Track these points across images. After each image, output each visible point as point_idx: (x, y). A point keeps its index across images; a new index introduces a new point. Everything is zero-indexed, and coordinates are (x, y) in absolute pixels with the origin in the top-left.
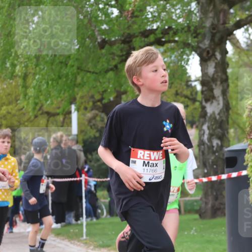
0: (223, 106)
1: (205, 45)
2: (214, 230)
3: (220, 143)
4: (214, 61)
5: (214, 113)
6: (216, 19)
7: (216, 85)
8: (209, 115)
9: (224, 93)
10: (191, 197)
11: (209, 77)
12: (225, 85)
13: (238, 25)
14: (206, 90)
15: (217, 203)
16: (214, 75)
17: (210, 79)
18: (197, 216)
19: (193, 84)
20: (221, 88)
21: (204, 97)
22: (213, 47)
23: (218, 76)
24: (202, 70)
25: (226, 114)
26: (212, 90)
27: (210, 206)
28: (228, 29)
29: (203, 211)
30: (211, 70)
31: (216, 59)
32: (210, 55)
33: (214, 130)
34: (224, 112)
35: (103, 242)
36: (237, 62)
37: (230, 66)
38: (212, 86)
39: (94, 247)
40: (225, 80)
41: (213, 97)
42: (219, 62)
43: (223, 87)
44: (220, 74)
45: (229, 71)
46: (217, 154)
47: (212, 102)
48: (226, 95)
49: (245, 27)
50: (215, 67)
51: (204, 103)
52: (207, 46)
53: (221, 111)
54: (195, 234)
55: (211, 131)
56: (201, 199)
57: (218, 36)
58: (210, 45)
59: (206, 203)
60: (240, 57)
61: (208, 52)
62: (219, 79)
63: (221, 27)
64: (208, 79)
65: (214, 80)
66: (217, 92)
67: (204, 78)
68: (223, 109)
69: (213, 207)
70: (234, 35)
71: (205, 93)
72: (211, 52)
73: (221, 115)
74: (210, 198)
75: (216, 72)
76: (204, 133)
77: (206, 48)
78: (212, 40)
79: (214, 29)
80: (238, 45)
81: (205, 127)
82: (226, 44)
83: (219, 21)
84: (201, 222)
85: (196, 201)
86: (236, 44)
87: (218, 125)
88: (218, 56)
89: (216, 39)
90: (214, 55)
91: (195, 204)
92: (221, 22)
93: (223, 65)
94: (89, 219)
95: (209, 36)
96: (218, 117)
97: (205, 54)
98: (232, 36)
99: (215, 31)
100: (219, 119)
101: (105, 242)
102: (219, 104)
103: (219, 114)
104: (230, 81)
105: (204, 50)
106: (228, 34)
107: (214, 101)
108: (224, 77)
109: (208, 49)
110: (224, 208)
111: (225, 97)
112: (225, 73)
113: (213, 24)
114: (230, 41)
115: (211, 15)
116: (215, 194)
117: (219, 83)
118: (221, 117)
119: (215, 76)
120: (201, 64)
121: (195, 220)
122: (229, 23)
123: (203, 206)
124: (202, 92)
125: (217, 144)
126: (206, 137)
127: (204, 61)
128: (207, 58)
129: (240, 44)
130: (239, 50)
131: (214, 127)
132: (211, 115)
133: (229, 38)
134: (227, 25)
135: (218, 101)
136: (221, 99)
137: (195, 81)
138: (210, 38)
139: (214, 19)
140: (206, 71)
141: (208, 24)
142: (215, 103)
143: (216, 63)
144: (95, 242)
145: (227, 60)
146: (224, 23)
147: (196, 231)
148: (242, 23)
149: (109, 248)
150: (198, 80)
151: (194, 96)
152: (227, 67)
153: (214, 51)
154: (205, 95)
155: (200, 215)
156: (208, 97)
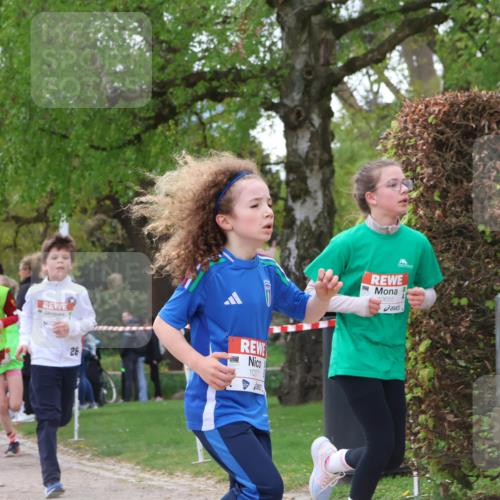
0: (323, 208)
1: (293, 100)
2: (304, 424)
4: (308, 128)
5: (307, 219)
6: (312, 55)
7: (312, 170)
8: (298, 223)
9: (326, 184)
11: (300, 157)
12: (327, 171)
13: (352, 67)
14: (294, 180)
15: (309, 377)
16: (308, 152)
17: (301, 161)
18: (275, 400)
20: (320, 176)
21: (291, 192)
22: (306, 104)
23: (315, 155)
24: (288, 145)
25: (328, 221)
26: (303, 179)
27: (297, 382)
28: (332, 74)
29: (286, 391)
30: (304, 145)
31: (313, 125)
32: (301, 119)
33: (306, 250)
34: (325, 218)
35: (108, 446)
36: (349, 132)
37: (337, 136)
38: (304, 172)
39: (93, 455)
40: (327, 162)
41: (307, 192)
42: (317, 132)
43: (324, 174)
44: (318, 152)
45: (335, 145)
47: (305, 201)
48: (329, 189)
49: (364, 70)
50: (311, 141)
51: (290, 203)
52: (296, 103)
53: (319, 215)
55: (302, 251)
56: (282, 370)
57: (316, 85)
58: (302, 101)
59: (291, 377)
60: (354, 122)
61: (299, 114)
62: (317, 161)
63: (322, 70)
64: (297, 160)
65: (308, 162)
66: (314, 182)
67: (291, 159)
68: (322, 212)
69: (302, 383)
70: (345, 84)
71: (293, 184)
72: (303, 114)
73: (320, 223)
74: (298, 368)
75: (311, 148)
76: (290, 254)
77: (296, 106)
78: (306, 92)
79: (309, 73)
80: (351, 101)
81: (291, 245)
82: (330, 99)
83: (317, 59)
84: (282, 409)
85: (274, 374)
86: (348, 100)
87: (314, 241)
88: (316, 121)
89: (313, 91)
90: (308, 119)
91: (273, 378)
92: (322, 61)
93: (324, 136)
94: (86, 407)
95: (300, 85)
96: (314, 227)
97: (293, 117)
98: (340, 86)
99: (310, 77)
100: (316, 231)
101: (112, 446)
102: (316, 204)
103: (316, 221)
104: (335, 164)
105: (292, 110)
106: (334, 82)
107: (308, 199)
108: (326, 157)
109: (299, 108)
110: (321, 386)
111: (327, 192)
112: (327, 149)
113: (307, 65)
114: (337, 94)
115: (304, 49)
116: (306, 360)
117: (316, 167)
118: (319, 226)
119: (311, 156)
120: (287, 134)
121: (273, 406)
122: (335, 64)
123: (285, 381)
124: (288, 183)
126: (292, 262)
127: (292, 129)
128: (296, 123)
129: (355, 101)
130: (352, 111)
131: (307, 245)
132: (302, 224)
133: (334, 89)
134: (332, 67)
135: (316, 199)
136: (320, 195)
137: (277, 164)
138: (302, 88)
139: (309, 55)
140: (294, 147)
141: (299, 64)
142: (309, 202)
143: (312, 134)
144: (95, 446)
145: (332, 127)
146: (327, 63)
148: (358, 63)
149: (119, 457)
150: (282, 162)
152: (332, 140)
153: (309, 112)
154: (293, 188)
155: (280, 398)
156: (297, 193)
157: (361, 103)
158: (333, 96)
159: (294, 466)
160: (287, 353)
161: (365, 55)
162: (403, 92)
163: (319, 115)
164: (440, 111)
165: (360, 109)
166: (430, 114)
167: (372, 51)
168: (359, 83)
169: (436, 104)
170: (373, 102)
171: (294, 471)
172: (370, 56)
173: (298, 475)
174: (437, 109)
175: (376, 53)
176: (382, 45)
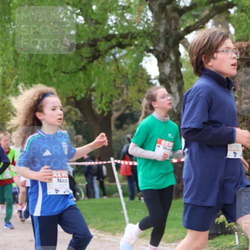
0: (180, 101)
1: (160, 47)
2: (178, 209)
4: (169, 61)
6: (168, 26)
7: (172, 82)
9: (180, 89)
11: (166, 76)
12: (180, 82)
13: (188, 30)
15: (179, 186)
16: (170, 74)
17: (167, 78)
19: (154, 82)
20: (177, 85)
22: (167, 49)
23: (173, 74)
24: (160, 70)
26: (169, 87)
28: (179, 34)
30: (167, 70)
31: (171, 60)
32: (165, 57)
34: (181, 106)
37: (183, 65)
38: (169, 83)
40: (180, 78)
42: (173, 63)
43: (179, 84)
44: (175, 73)
45: (182, 70)
48: (182, 92)
49: (195, 32)
50: (171, 67)
52: (162, 49)
53: (178, 105)
57: (171, 40)
58: (165, 48)
61: (164, 54)
62: (175, 78)
63: (173, 32)
64: (165, 77)
65: (170, 78)
66: (174, 88)
67: (162, 77)
68: (180, 103)
70: (186, 39)
72: (166, 54)
73: (179, 109)
75: (171, 71)
77: (162, 51)
78: (166, 43)
79: (167, 34)
82: (179, 47)
83: (171, 27)
88: (173, 57)
89: (170, 43)
90: (168, 57)
92: (173, 28)
93: (177, 65)
96: (176, 111)
97: (161, 56)
98: (183, 41)
99: (168, 36)
102: (176, 99)
103: (177, 108)
104: (184, 79)
105: (160, 52)
106: (180, 38)
108: (179, 75)
109: (163, 52)
112: (179, 71)
113: (166, 30)
114: (182, 44)
115: (164, 22)
116: (177, 177)
117: (174, 81)
118: (178, 110)
119: (171, 75)
120: (159, 65)
122: (180, 29)
127: (161, 62)
128: (162, 59)
133: (181, 41)
134: (178, 31)
135: (175, 97)
136: (177, 95)
137: (155, 79)
138: (164, 41)
139: (167, 25)
140: (163, 71)
141: (162, 29)
143: (171, 64)
145: (181, 60)
146: (176, 29)
148: (192, 28)
150: (157, 78)
152: (181, 67)
153: (169, 53)
158: (180, 45)
159: (175, 230)
161: (195, 25)
163: (174, 55)
167: (198, 22)
171: (176, 232)
173: (178, 234)
175: (200, 23)
176: (202, 20)
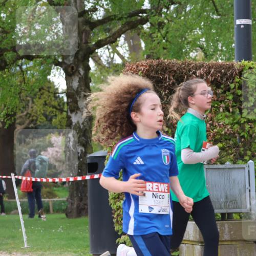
1: (69, 61)
2: (79, 228)
3: (84, 150)
4: (77, 76)
5: (78, 122)
6: (79, 38)
7: (80, 97)
8: (74, 124)
10: (59, 198)
11: (74, 90)
13: (100, 45)
14: (71, 102)
15: (82, 204)
16: (78, 88)
17: (74, 92)
18: (64, 215)
19: (61, 95)
21: (69, 108)
22: (76, 63)
23: (81, 89)
24: (67, 84)
25: (89, 124)
26: (76, 102)
27: (75, 206)
28: (89, 48)
29: (70, 211)
30: (75, 84)
31: (80, 74)
32: (74, 71)
33: (79, 138)
34: (87, 122)
36: (99, 78)
38: (76, 98)
41: (78, 109)
42: (82, 77)
44: (83, 88)
45: (92, 85)
46: (81, 160)
47: (77, 113)
49: (106, 46)
50: (79, 82)
51: (69, 114)
52: (71, 62)
53: (84, 121)
54: (62, 231)
56: (67, 200)
57: (81, 53)
58: (74, 61)
59: (72, 204)
60: (101, 73)
61: (72, 68)
63: (84, 46)
64: (72, 91)
65: (78, 92)
66: (81, 103)
67: (69, 91)
68: (86, 119)
69: (78, 207)
70: (96, 53)
71: (70, 104)
72: (75, 68)
73: (85, 125)
74: (75, 199)
75: (79, 86)
77: (71, 64)
78: (76, 57)
82: (89, 61)
84: (67, 220)
85: (63, 202)
86: (98, 61)
87: (82, 134)
88: (82, 72)
89: (80, 56)
90: (78, 71)
91: (63, 204)
92: (84, 41)
93: (86, 80)
96: (82, 126)
97: (70, 69)
98: (93, 54)
99: (78, 49)
100: (83, 128)
103: (83, 124)
105: (69, 66)
106: (90, 52)
109: (73, 65)
110: (87, 208)
112: (88, 86)
114: (92, 58)
116: (79, 195)
117: (82, 96)
118: (84, 126)
119: (79, 90)
120: (66, 79)
121: (63, 218)
123: (69, 206)
124: (68, 103)
125: (82, 150)
127: (69, 76)
128: (71, 73)
129: (102, 61)
130: (100, 67)
132: (76, 125)
133: (90, 55)
134: (89, 44)
135: (82, 112)
137: (62, 93)
138: (74, 55)
140: (71, 85)
142: (79, 113)
143: (80, 78)
145: (90, 75)
146: (87, 43)
147: (62, 228)
148: (102, 43)
150: (65, 92)
151: (62, 107)
152: (90, 82)
153: (78, 67)
154: (71, 106)
155: (67, 215)
156: (73, 108)
157: (105, 63)
158: (90, 59)
160: (70, 191)
161: (106, 39)
162: (126, 58)
163: (83, 69)
164: (144, 69)
165: (104, 67)
166: (139, 71)
167: (109, 36)
168: (103, 53)
169: (142, 65)
170: (111, 63)
172: (108, 39)
174: (143, 68)
175: (111, 38)
176: (114, 34)
